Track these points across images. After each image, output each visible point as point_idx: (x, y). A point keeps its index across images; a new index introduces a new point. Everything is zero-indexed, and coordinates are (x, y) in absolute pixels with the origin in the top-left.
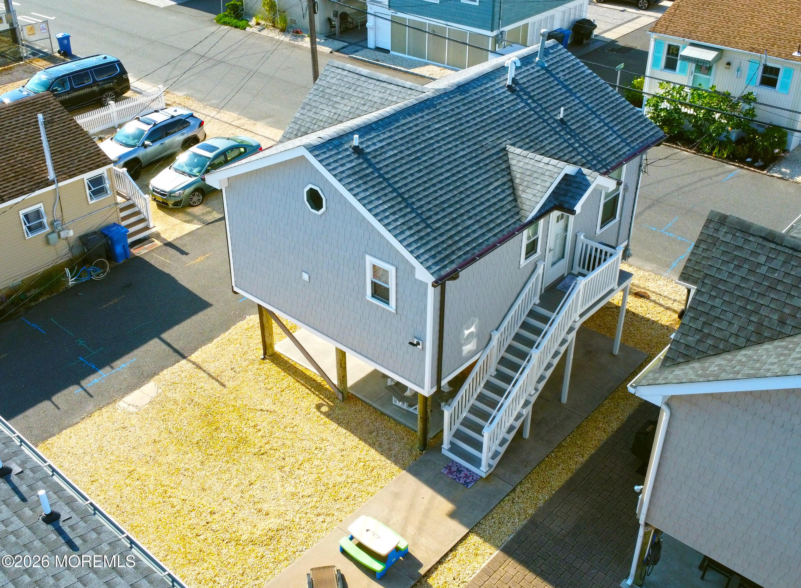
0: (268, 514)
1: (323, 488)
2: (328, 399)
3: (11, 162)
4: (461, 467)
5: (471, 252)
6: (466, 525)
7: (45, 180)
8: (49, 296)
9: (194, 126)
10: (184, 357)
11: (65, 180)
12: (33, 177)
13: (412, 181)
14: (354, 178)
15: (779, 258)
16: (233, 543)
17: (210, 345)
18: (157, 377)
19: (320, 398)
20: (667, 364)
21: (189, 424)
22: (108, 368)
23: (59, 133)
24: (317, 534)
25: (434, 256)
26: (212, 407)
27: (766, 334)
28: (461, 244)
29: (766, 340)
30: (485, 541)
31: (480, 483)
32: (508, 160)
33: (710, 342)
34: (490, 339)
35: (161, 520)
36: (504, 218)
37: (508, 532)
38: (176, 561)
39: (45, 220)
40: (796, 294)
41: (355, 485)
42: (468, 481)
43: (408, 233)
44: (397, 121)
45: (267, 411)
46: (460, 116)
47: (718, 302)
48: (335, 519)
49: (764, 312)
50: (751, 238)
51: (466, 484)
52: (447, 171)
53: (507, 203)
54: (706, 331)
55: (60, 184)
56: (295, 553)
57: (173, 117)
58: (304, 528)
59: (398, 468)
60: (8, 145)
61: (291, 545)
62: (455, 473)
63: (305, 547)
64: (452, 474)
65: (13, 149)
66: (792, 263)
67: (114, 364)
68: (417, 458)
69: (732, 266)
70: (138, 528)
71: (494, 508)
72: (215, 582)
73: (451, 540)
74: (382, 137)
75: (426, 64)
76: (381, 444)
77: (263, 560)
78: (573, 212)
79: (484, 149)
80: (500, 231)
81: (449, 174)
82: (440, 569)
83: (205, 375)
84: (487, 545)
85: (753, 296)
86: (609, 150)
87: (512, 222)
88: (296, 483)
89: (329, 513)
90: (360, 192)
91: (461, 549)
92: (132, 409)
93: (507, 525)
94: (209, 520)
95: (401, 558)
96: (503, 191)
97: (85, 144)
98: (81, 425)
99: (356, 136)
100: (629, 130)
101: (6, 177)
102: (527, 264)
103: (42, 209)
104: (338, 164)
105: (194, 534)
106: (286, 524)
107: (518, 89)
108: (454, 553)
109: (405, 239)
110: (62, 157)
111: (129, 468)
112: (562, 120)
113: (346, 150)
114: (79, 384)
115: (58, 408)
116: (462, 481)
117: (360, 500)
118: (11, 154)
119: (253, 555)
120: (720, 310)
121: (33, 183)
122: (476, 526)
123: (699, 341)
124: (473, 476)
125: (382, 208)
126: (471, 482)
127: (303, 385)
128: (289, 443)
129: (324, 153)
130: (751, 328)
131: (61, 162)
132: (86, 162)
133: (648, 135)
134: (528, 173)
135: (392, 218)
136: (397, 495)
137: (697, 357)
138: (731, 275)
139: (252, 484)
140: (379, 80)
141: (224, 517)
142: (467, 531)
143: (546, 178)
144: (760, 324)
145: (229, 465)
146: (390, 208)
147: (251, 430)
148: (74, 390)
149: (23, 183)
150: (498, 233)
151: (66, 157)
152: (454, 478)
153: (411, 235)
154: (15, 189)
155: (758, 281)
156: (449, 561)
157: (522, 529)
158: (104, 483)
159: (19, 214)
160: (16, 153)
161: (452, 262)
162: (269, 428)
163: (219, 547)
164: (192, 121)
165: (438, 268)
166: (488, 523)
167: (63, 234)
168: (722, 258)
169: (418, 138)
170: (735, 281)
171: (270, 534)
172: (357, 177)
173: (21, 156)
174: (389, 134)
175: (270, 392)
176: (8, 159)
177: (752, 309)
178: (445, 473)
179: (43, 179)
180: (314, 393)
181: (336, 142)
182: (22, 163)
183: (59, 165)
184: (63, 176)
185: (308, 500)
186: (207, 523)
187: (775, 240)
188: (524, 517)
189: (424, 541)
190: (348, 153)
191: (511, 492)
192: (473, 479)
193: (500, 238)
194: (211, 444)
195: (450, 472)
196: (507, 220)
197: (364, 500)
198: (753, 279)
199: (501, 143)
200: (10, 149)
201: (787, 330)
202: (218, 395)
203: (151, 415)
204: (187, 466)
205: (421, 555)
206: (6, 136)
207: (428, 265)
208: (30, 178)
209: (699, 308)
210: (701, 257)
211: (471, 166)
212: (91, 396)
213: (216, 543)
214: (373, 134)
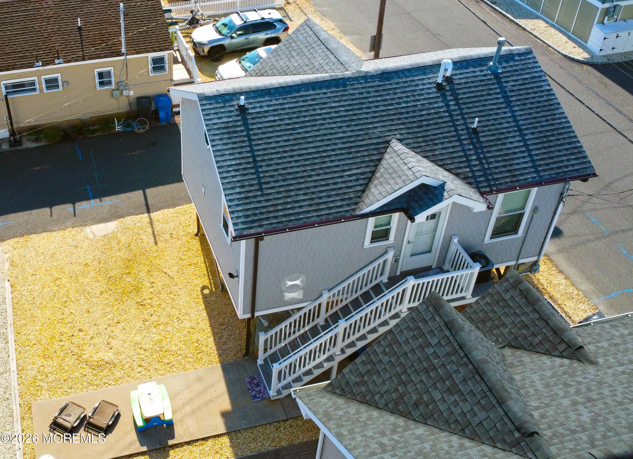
0: (111, 349)
1: (158, 349)
2: (214, 285)
3: (103, 32)
4: (261, 382)
5: (284, 223)
6: (227, 427)
7: (119, 51)
8: (102, 134)
9: (279, 29)
10: (149, 212)
11: (132, 55)
12: (111, 47)
13: (274, 148)
14: (222, 131)
15: (446, 348)
16: (76, 357)
17: (171, 210)
18: (122, 219)
19: (210, 282)
20: (328, 389)
21: (115, 262)
22: (98, 200)
23: (146, 17)
24: (128, 379)
25: (247, 216)
26: (138, 256)
27: (400, 407)
28: (281, 213)
29: (398, 413)
30: (231, 446)
31: (265, 402)
32: (384, 153)
33: (363, 389)
34: (321, 296)
35: (49, 320)
36: (339, 204)
37: (253, 448)
38: (37, 351)
39: (113, 79)
40: (439, 388)
41: (180, 358)
42: (258, 396)
43: (238, 190)
44: (298, 91)
45: (169, 275)
46: (364, 101)
47: (385, 359)
48: (148, 375)
49: (410, 388)
50: (437, 318)
51: (255, 397)
52: (314, 147)
53: (353, 192)
54: (366, 378)
55: (128, 57)
56: (105, 384)
57: (263, 19)
58: (124, 370)
59: (218, 360)
60: (107, 19)
61: (108, 377)
62: (254, 385)
63: (114, 383)
64: (250, 385)
65: (109, 22)
66: (453, 358)
67: (102, 199)
68: (239, 360)
69: (412, 334)
70: (34, 318)
71: (259, 426)
72: (47, 376)
73: (209, 432)
74: (274, 102)
75: (537, 17)
76: (222, 336)
77: (84, 378)
78: (412, 220)
79: (367, 137)
80: (327, 214)
81: (314, 150)
82: (185, 448)
83: (150, 231)
84: (230, 450)
85: (411, 369)
86: (509, 171)
87: (345, 209)
88: (145, 336)
89: (148, 368)
90: (219, 145)
91: (210, 442)
92: (91, 236)
93: (257, 444)
94: (75, 334)
95: (165, 425)
96: (357, 180)
97: (161, 30)
98: (55, 233)
99: (243, 97)
100: (552, 158)
101: (94, 43)
102: (370, 248)
103: (112, 72)
104: (216, 116)
105: (60, 339)
106: (116, 361)
107: (448, 88)
108: (203, 442)
109: (231, 194)
110: (139, 36)
111: (58, 275)
112: (474, 129)
113: (233, 106)
114: (74, 204)
115: (51, 216)
116: (253, 394)
117: (175, 370)
118: (105, 26)
119: (81, 371)
120: (384, 367)
121: (110, 51)
122: (235, 431)
123: (356, 383)
124: (264, 394)
125: (229, 163)
126: (259, 398)
127: (206, 267)
128: (164, 305)
129: (211, 104)
130: (394, 396)
131: (136, 41)
132: (154, 45)
133: (571, 168)
134: (390, 171)
135: (233, 173)
136: (199, 379)
137: (348, 396)
138: (407, 342)
139: (119, 323)
140: (327, 48)
141: (85, 337)
142: (225, 432)
143: (399, 181)
144: (402, 397)
145: (115, 303)
146: (236, 164)
147: (149, 285)
148: (69, 207)
149: (103, 50)
150: (324, 215)
151: (142, 37)
152: (250, 388)
153: (239, 193)
154: (96, 53)
155: (421, 358)
156: (195, 445)
157: (264, 453)
158: (38, 279)
159: (94, 71)
160: (109, 26)
161: (261, 226)
162: (160, 288)
163: (66, 355)
164: (278, 26)
165: (244, 226)
166: (247, 435)
167: (125, 93)
168: (409, 323)
169: (307, 111)
170: (406, 348)
171: (101, 363)
172: (225, 131)
173: (111, 29)
174: (281, 101)
175: (181, 262)
176: (102, 29)
177: (404, 380)
178: (246, 381)
179: (118, 50)
180: (209, 277)
181: (228, 97)
182: (110, 35)
183: (134, 42)
184: (133, 51)
185: (142, 352)
186: (72, 336)
187: (451, 330)
188: (275, 445)
189: (190, 422)
190: (232, 109)
191: (283, 421)
192: (262, 396)
193: (322, 220)
194: (117, 283)
195: (250, 383)
196: (341, 206)
197: (177, 371)
198: (419, 354)
199: (389, 136)
200: (107, 22)
201: (416, 414)
202: (147, 249)
203: (98, 245)
204: (91, 291)
205: (179, 431)
206: (109, 11)
207: (236, 222)
208: (109, 47)
209: (372, 356)
210: (481, 309)
211: (340, 149)
212: (75, 215)
213: (67, 351)
214: (267, 98)
